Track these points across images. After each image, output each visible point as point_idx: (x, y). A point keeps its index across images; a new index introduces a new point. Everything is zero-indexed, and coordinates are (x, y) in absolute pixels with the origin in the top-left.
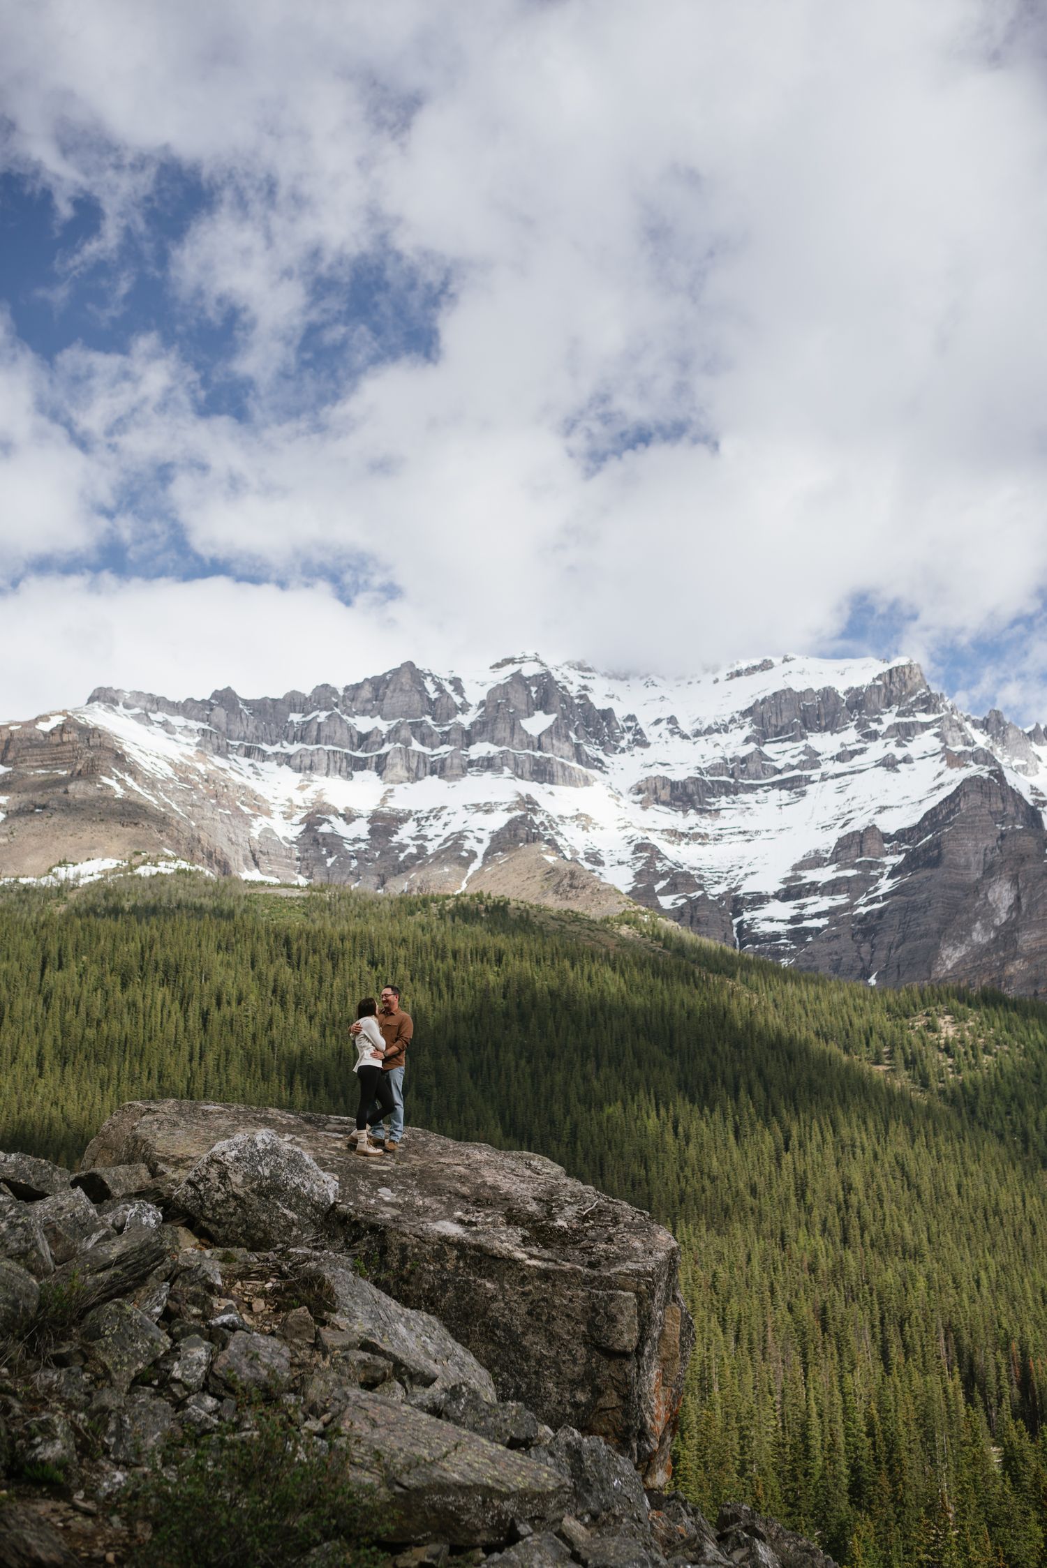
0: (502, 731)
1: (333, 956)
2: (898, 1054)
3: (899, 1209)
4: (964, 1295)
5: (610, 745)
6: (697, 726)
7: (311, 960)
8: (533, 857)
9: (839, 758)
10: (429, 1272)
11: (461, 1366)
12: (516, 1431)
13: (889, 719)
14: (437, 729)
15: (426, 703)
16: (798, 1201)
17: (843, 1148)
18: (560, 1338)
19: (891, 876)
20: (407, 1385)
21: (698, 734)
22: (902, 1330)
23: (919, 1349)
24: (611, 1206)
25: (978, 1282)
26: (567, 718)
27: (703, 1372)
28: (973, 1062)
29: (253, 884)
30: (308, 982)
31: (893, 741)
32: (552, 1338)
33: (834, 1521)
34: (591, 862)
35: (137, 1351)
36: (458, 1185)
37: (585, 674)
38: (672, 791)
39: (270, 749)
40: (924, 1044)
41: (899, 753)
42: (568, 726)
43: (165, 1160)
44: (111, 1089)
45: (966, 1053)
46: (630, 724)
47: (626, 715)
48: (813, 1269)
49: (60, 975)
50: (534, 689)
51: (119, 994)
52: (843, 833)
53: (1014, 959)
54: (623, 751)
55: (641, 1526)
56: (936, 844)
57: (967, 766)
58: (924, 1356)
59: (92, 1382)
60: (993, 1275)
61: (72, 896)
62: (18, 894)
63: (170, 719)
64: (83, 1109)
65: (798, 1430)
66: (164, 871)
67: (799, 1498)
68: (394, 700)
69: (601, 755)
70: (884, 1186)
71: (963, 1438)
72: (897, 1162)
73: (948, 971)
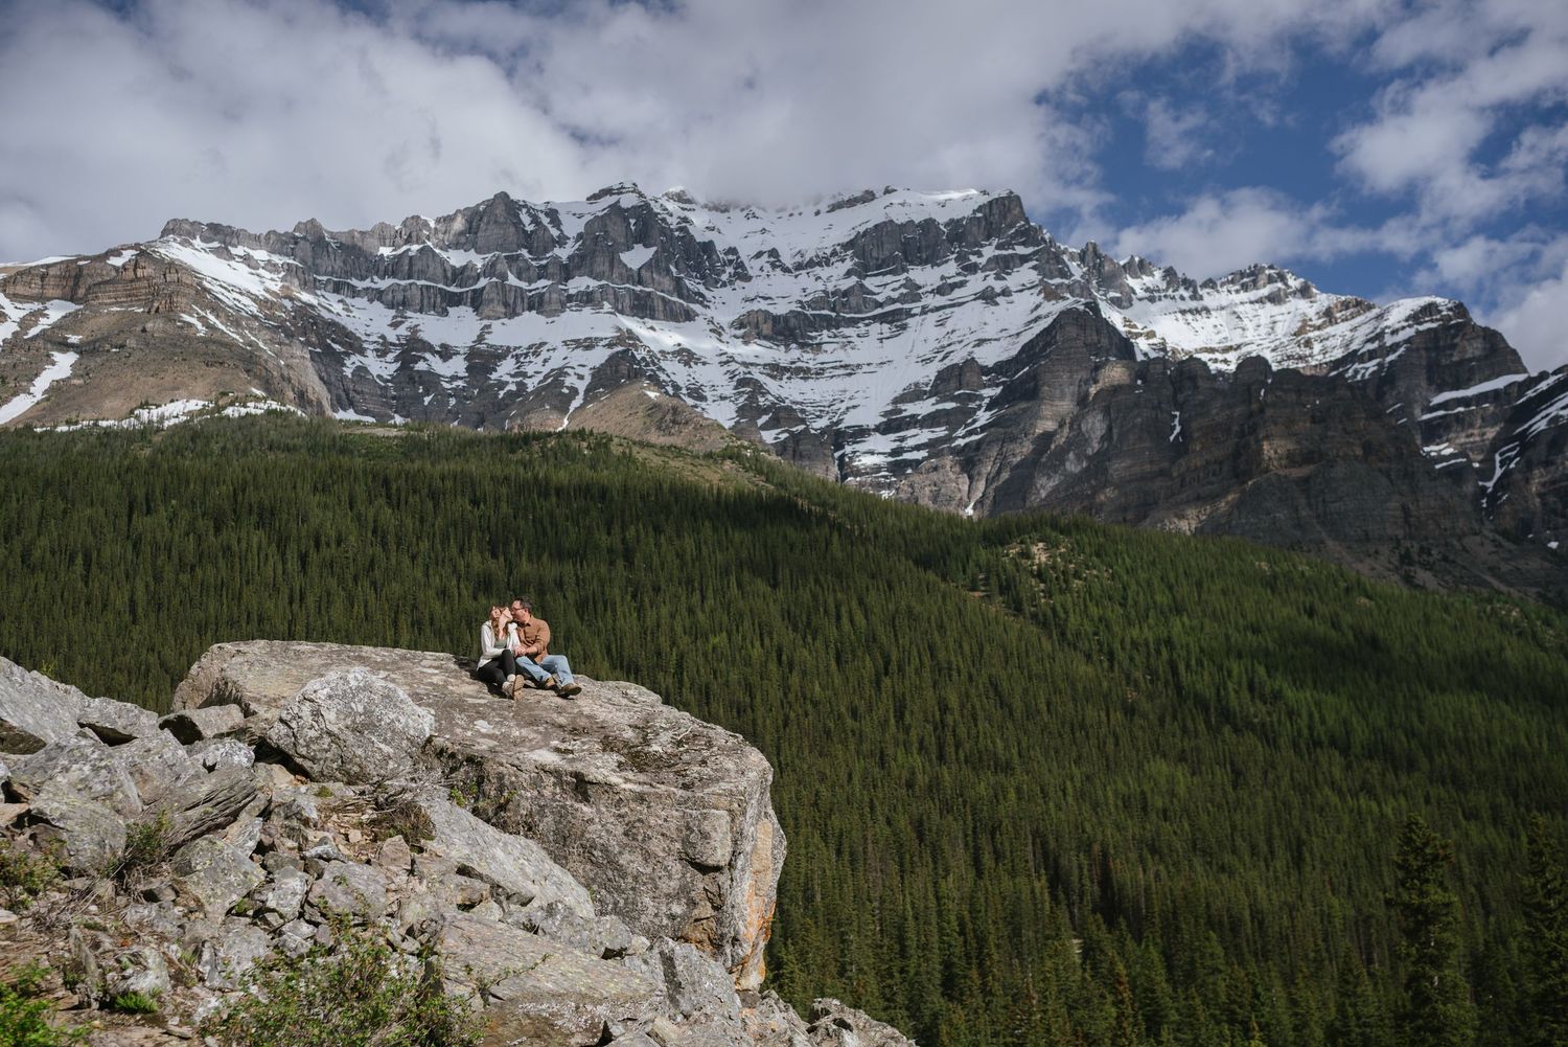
0: (601, 265)
1: (433, 495)
2: (993, 580)
3: (992, 727)
4: (1051, 804)
5: (711, 279)
6: (798, 259)
7: (411, 499)
8: (635, 393)
9: (940, 291)
10: (527, 799)
11: (559, 885)
12: (611, 942)
13: (989, 251)
14: (534, 263)
15: (522, 235)
16: (897, 722)
17: (940, 671)
18: (656, 856)
19: (988, 408)
20: (504, 905)
21: (799, 267)
22: (993, 838)
23: (1008, 854)
24: (705, 731)
25: (1064, 791)
26: (668, 251)
27: (806, 884)
28: (1064, 586)
29: (348, 424)
30: (409, 521)
31: (992, 274)
32: (647, 856)
33: (927, 1012)
34: (694, 398)
35: (231, 884)
36: (555, 715)
37: (685, 206)
38: (774, 326)
39: (360, 285)
40: (1018, 571)
41: (998, 286)
42: (668, 261)
43: (258, 701)
44: (209, 634)
45: (1057, 578)
46: (731, 257)
47: (727, 247)
48: (910, 785)
49: (148, 520)
50: (632, 221)
51: (212, 538)
52: (941, 366)
53: (1105, 487)
54: (724, 285)
55: (730, 1022)
56: (1033, 377)
57: (1064, 298)
58: (1013, 861)
59: (185, 916)
60: (1078, 785)
61: (157, 439)
62: (99, 437)
63: (251, 252)
64: (181, 654)
65: (895, 932)
66: (253, 411)
67: (894, 994)
68: (488, 233)
69: (702, 289)
70: (978, 706)
71: (1047, 932)
72: (991, 683)
73: (1042, 500)
